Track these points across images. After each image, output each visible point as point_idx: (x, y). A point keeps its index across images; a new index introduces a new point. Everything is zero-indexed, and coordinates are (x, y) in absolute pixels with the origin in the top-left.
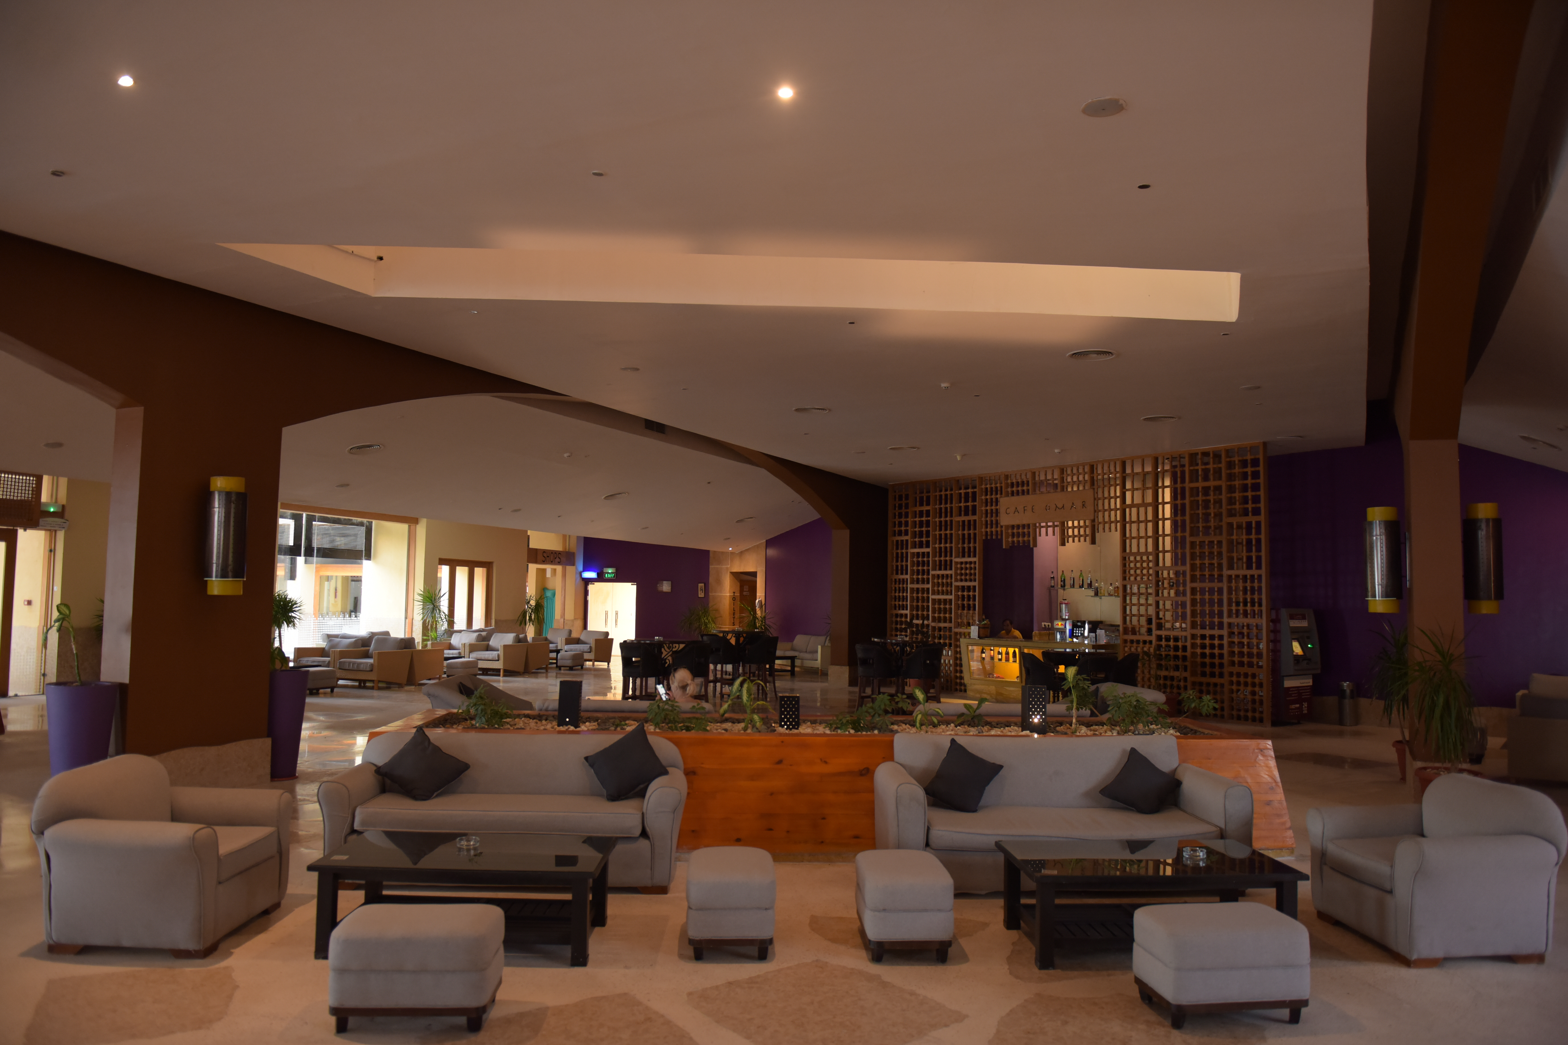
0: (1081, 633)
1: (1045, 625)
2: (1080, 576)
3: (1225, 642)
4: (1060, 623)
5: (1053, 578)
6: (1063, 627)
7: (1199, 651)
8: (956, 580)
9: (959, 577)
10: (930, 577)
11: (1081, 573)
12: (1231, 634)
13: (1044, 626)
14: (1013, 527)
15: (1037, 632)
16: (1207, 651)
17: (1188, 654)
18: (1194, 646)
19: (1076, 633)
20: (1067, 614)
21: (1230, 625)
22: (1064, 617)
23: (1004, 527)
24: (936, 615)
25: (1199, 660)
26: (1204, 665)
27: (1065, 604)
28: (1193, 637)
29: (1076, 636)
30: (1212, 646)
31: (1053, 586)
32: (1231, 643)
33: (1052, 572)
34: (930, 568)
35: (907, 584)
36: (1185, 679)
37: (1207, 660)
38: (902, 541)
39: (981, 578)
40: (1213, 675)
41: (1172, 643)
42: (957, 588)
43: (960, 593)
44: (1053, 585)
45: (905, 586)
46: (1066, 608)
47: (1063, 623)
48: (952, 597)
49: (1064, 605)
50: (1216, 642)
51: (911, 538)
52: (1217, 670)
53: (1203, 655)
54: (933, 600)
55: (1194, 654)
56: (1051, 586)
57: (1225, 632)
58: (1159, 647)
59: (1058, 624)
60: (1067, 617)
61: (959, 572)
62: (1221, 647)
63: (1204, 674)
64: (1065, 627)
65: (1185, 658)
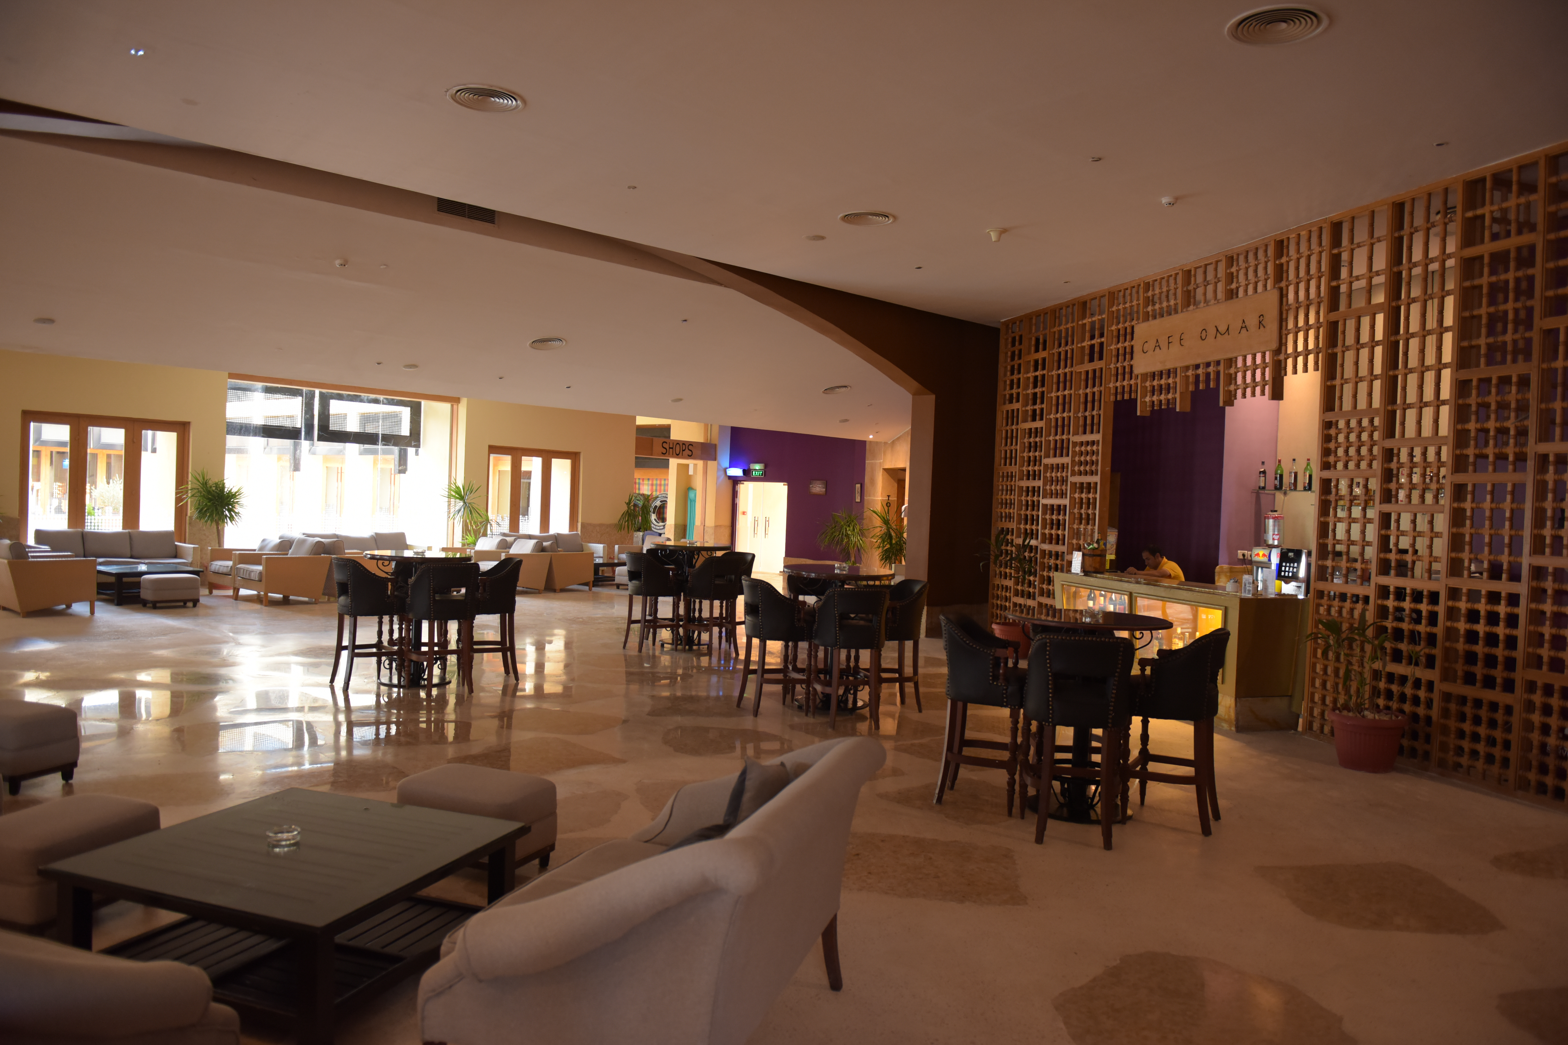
0: (1293, 572)
1: (1244, 555)
2: (1306, 469)
3: (1521, 611)
4: (1261, 552)
5: (1264, 472)
6: (1265, 559)
7: (1462, 626)
8: (1073, 474)
9: (1076, 468)
10: (1042, 468)
11: (1308, 464)
12: (1538, 594)
13: (1241, 557)
14: (1153, 375)
15: (1226, 566)
16: (1481, 628)
17: (1439, 630)
18: (1452, 613)
19: (1285, 571)
20: (1276, 537)
21: (1538, 573)
22: (1270, 542)
23: (1139, 377)
24: (1047, 531)
25: (1461, 646)
26: (1471, 658)
27: (1273, 518)
28: (1454, 593)
29: (1284, 576)
30: (1493, 619)
31: (1264, 488)
32: (1537, 617)
33: (1263, 463)
34: (1043, 454)
35: (1015, 481)
36: (1430, 685)
37: (1480, 649)
38: (1013, 411)
39: (1108, 469)
40: (1489, 683)
41: (1407, 605)
42: (1074, 485)
43: (1077, 495)
44: (1262, 485)
45: (1013, 483)
46: (1274, 526)
47: (1266, 552)
48: (1066, 502)
49: (1271, 521)
50: (1502, 609)
51: (1023, 406)
52: (1499, 673)
53: (1472, 636)
54: (1045, 506)
55: (1451, 633)
56: (1259, 487)
57: (1522, 588)
58: (1383, 612)
59: (1258, 555)
60: (1276, 543)
61: (1077, 459)
62: (1512, 621)
63: (1469, 679)
64: (1270, 560)
65: (1432, 639)
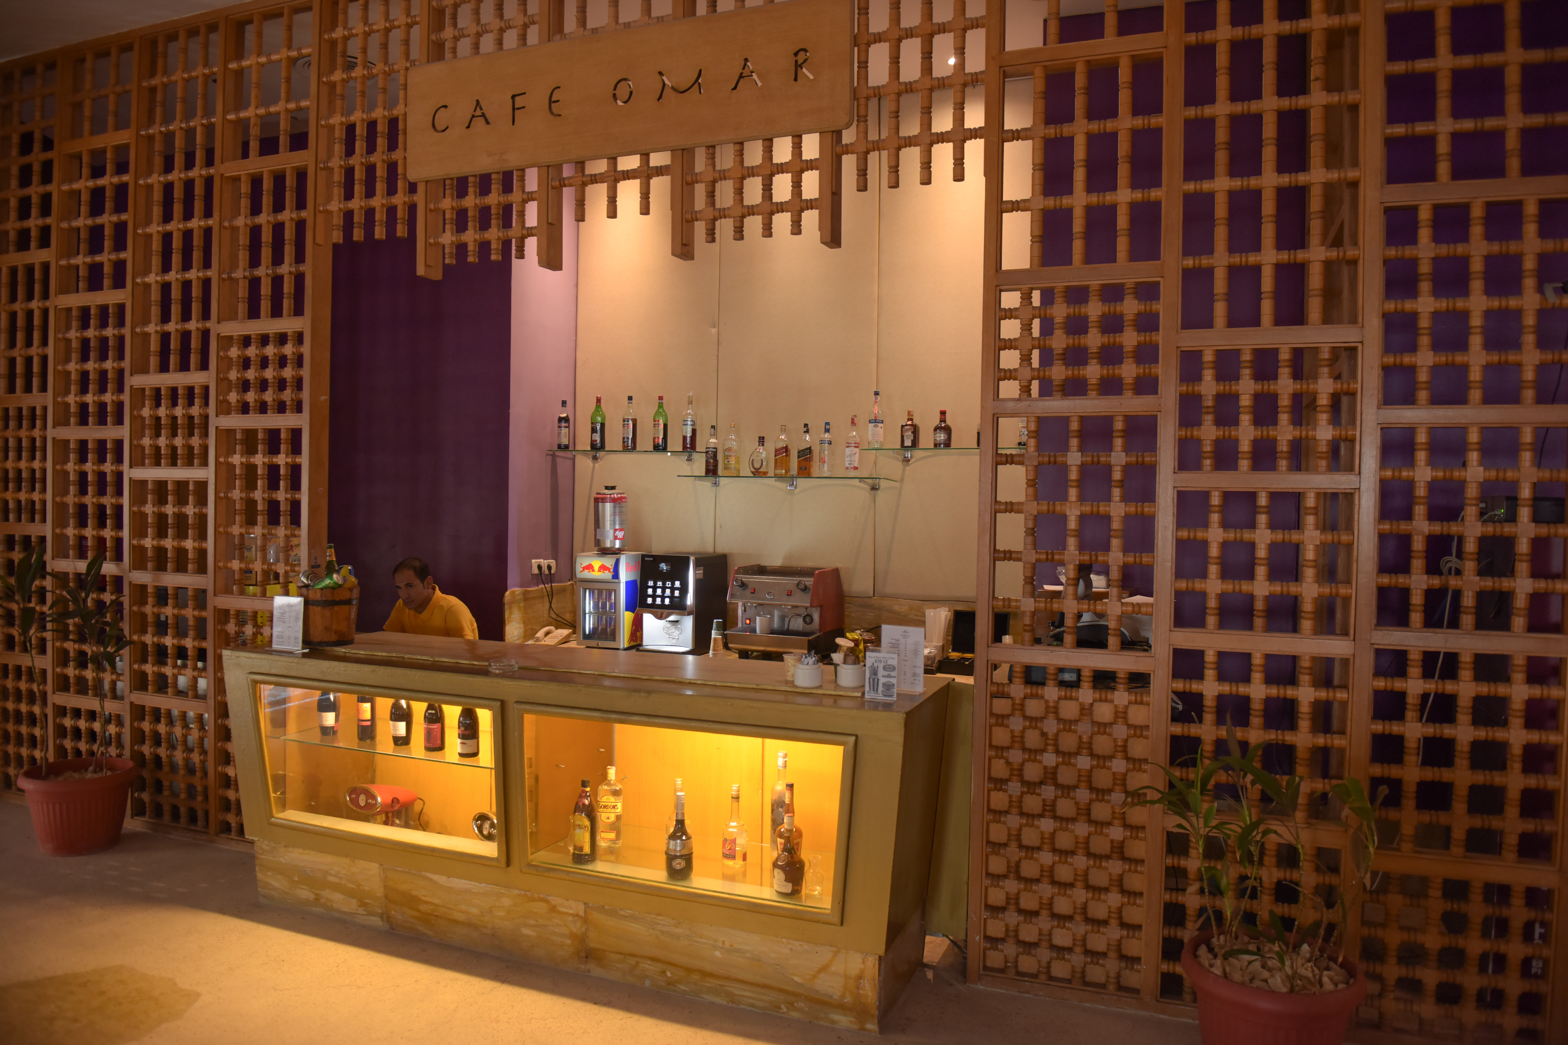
0: (672, 597)
1: (540, 567)
2: (657, 413)
4: (597, 563)
5: (566, 419)
6: (608, 575)
8: (224, 409)
9: (233, 397)
10: (126, 397)
11: (661, 406)
13: (535, 571)
14: (461, 186)
15: (518, 590)
16: (1460, 732)
17: (1350, 741)
19: (654, 596)
20: (620, 534)
22: (608, 544)
23: (421, 188)
24: (148, 542)
27: (614, 500)
28: (1389, 662)
29: (654, 605)
30: (1492, 712)
31: (566, 447)
33: (564, 403)
34: (126, 364)
35: (44, 427)
36: (1328, 858)
37: (1458, 775)
38: (30, 269)
39: (325, 398)
40: (1484, 844)
42: (227, 436)
43: (237, 459)
44: (565, 441)
45: (37, 433)
46: (614, 514)
47: (609, 562)
48: (207, 474)
49: (608, 506)
51: (59, 257)
54: (139, 485)
55: (1383, 747)
56: (559, 446)
58: (1189, 706)
59: (590, 567)
60: (618, 544)
61: (233, 375)
64: (616, 575)
